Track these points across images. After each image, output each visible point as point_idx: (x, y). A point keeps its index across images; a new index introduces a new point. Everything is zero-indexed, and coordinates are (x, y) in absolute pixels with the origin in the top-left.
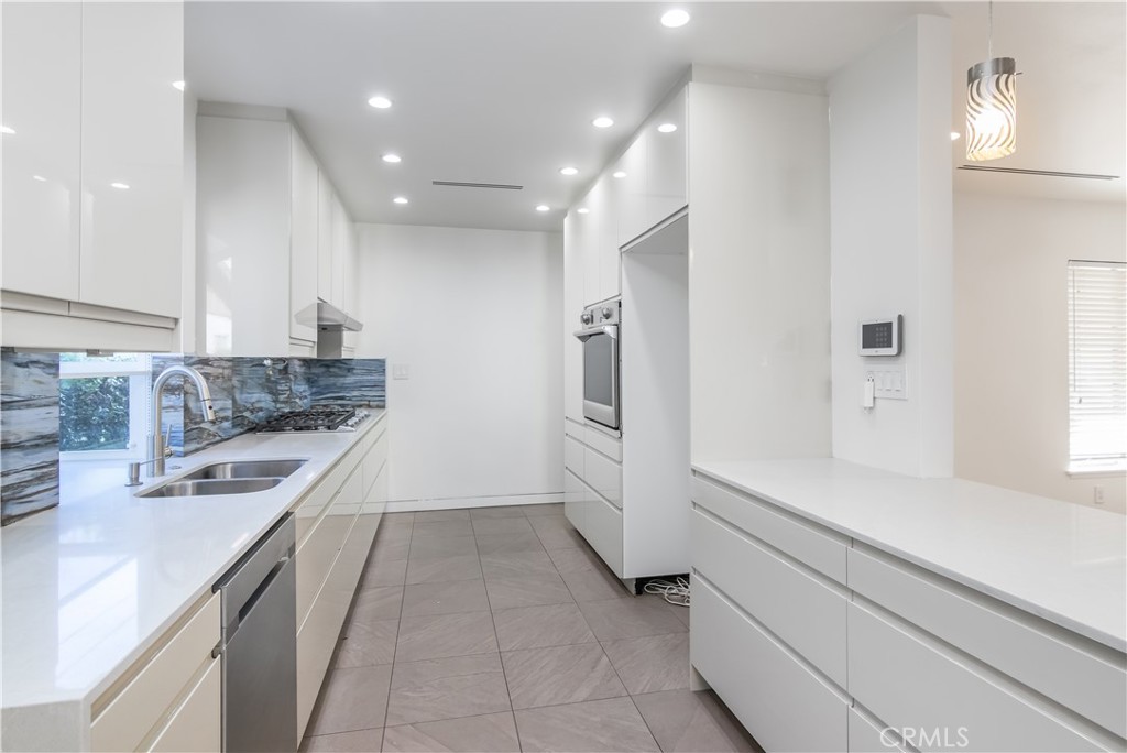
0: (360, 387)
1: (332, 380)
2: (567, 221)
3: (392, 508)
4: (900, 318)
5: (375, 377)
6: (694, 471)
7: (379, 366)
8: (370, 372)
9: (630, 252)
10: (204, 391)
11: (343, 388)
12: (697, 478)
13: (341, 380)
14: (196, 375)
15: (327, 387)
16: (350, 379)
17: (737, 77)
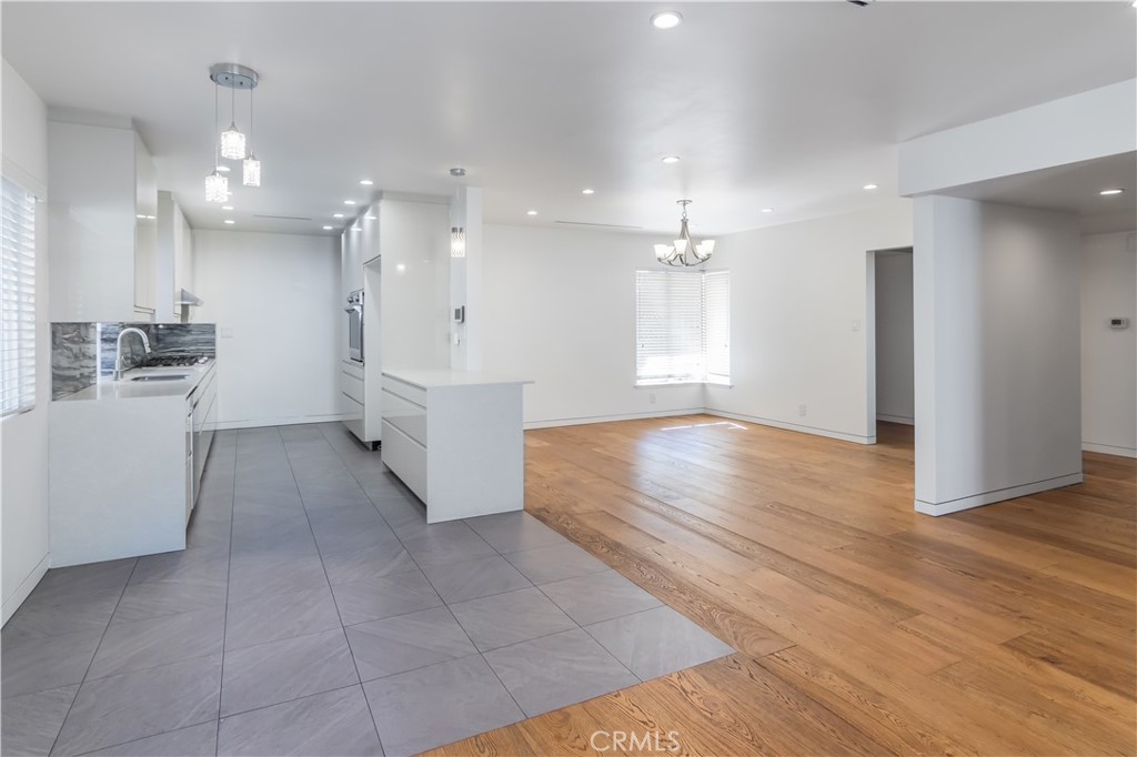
0: (196, 343)
1: (175, 339)
2: (343, 236)
3: (221, 427)
4: (463, 308)
5: (207, 337)
6: (383, 374)
7: (211, 328)
8: (204, 333)
9: (368, 266)
10: (145, 340)
11: (183, 344)
12: (385, 378)
13: (182, 339)
14: (142, 333)
15: (171, 343)
16: (188, 338)
17: (405, 198)
